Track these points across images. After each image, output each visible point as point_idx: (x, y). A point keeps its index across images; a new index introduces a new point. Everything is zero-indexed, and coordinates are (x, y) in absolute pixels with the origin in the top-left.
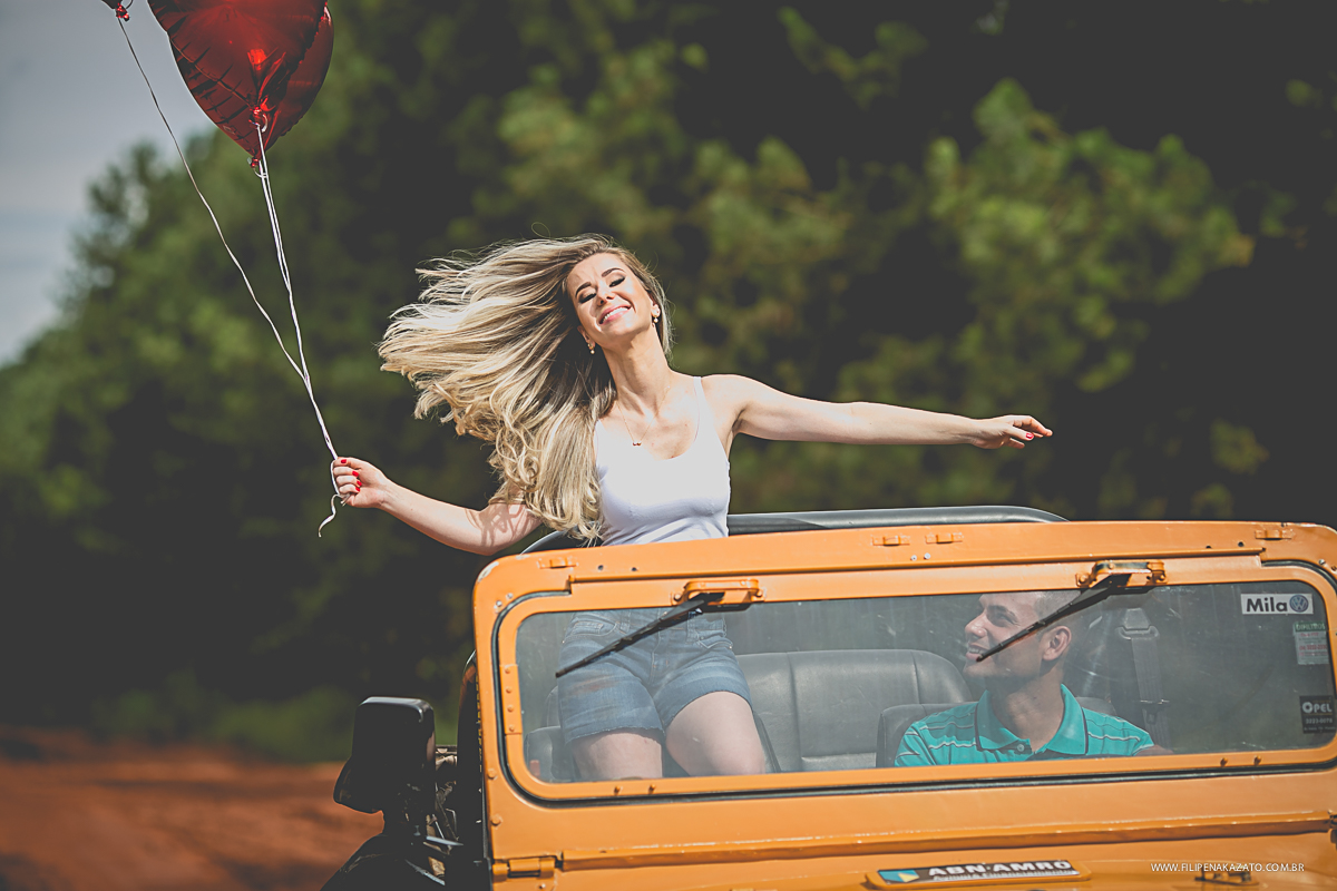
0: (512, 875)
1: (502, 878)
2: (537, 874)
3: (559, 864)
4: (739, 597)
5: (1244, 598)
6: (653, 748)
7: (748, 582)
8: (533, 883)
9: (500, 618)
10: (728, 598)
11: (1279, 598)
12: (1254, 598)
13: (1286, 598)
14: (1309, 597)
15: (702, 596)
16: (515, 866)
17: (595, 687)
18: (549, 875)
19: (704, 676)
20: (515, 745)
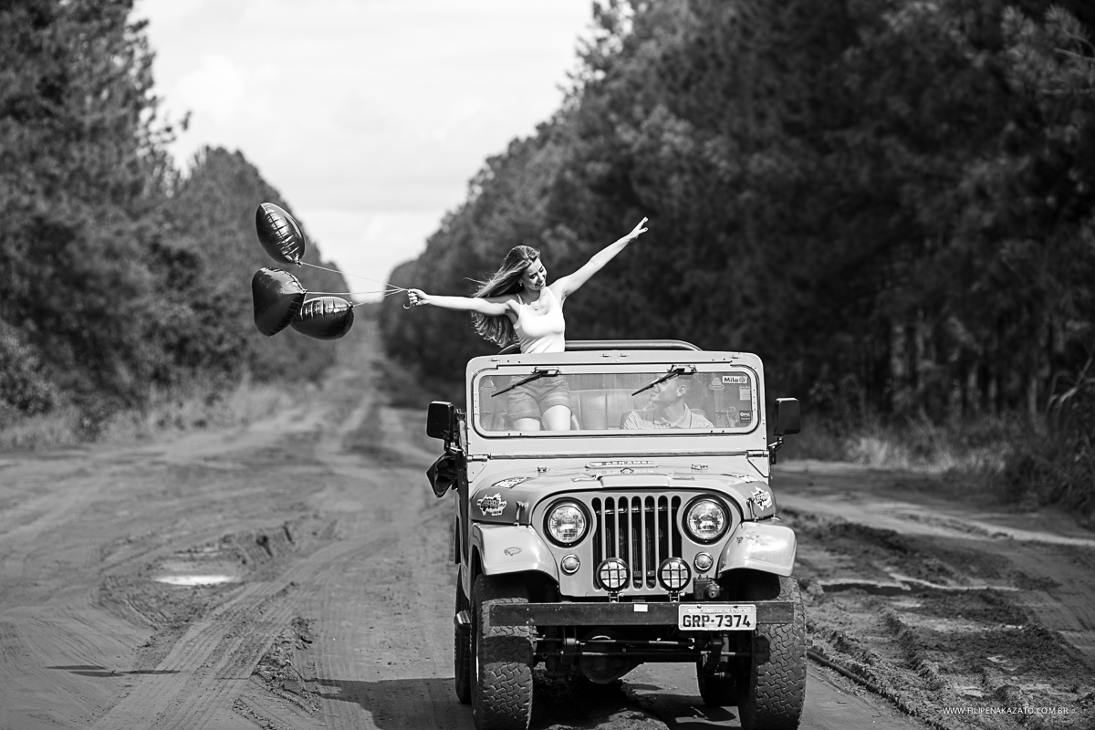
0: (474, 460)
1: (470, 461)
2: (482, 460)
3: (489, 457)
4: (554, 372)
5: (724, 377)
6: (537, 423)
7: (556, 368)
8: (481, 463)
9: (474, 377)
10: (550, 373)
11: (735, 378)
12: (727, 377)
13: (738, 378)
14: (746, 377)
15: (540, 372)
16: (475, 457)
17: (517, 402)
18: (486, 460)
19: (555, 398)
20: (477, 418)
